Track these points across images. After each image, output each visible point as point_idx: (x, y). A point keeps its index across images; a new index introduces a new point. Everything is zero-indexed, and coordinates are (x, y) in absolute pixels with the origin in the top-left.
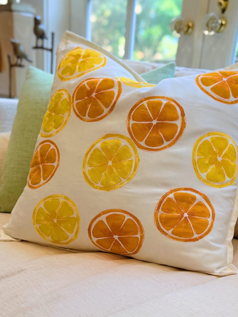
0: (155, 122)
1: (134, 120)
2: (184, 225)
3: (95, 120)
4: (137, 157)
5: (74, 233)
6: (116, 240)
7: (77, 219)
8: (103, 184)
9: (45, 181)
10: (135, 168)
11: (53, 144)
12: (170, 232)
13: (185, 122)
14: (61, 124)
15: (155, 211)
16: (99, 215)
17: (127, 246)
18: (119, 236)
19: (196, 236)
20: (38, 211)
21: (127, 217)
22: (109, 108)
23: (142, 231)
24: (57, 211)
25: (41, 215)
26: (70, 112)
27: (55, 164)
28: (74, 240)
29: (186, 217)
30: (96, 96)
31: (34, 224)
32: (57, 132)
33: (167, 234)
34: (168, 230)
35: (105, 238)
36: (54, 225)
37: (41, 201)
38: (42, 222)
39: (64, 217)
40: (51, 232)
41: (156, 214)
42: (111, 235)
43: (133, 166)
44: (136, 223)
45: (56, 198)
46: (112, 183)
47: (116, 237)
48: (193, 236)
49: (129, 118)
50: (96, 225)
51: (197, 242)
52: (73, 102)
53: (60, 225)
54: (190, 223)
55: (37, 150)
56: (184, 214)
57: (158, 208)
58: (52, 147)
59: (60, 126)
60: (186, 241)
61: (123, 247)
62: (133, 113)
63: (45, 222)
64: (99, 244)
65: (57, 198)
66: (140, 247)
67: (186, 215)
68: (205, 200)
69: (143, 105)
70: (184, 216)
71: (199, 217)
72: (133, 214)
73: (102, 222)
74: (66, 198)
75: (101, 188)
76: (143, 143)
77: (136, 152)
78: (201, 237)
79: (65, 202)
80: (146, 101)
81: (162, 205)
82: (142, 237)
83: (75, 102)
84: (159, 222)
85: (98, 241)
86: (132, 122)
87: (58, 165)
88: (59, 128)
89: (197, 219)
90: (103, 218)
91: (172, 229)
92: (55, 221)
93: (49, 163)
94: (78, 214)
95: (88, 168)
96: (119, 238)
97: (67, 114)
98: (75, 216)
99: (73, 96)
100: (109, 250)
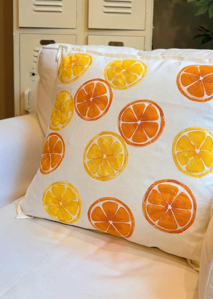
0: (139, 122)
1: (123, 121)
2: (168, 217)
3: (93, 120)
4: (126, 151)
5: (76, 215)
6: (111, 225)
7: (79, 204)
8: (99, 175)
9: (53, 169)
10: (125, 161)
11: (60, 137)
12: (156, 223)
13: (164, 121)
14: (66, 121)
15: (143, 202)
16: (97, 202)
17: (121, 231)
18: (113, 222)
19: (179, 228)
20: (47, 195)
21: (120, 206)
22: (104, 111)
23: (133, 219)
24: (62, 196)
25: (50, 199)
26: (73, 112)
27: (61, 155)
28: (77, 220)
29: (170, 209)
30: (93, 100)
31: (43, 205)
32: (63, 127)
33: (154, 225)
34: (155, 221)
35: (102, 222)
36: (60, 207)
37: (50, 186)
38: (50, 204)
39: (68, 201)
40: (57, 213)
41: (144, 205)
42: (106, 220)
43: (124, 159)
44: (127, 212)
45: (61, 184)
46: (107, 174)
47: (111, 222)
48: (177, 227)
49: (119, 119)
50: (94, 210)
51: (180, 234)
52: (75, 104)
53: (65, 207)
54: (174, 216)
55: (47, 140)
56: (168, 206)
57: (146, 200)
58: (59, 139)
59: (65, 122)
60: (171, 232)
61: (117, 231)
62: (122, 115)
63: (53, 204)
64: (97, 226)
65: (63, 184)
66: (132, 232)
67: (170, 207)
68: (187, 191)
69: (130, 108)
70: (168, 209)
71: (181, 209)
72: (124, 202)
73: (98, 208)
74: (70, 185)
75: (98, 178)
76: (130, 140)
77: (125, 147)
78: (184, 229)
79: (68, 188)
80: (132, 105)
81: (148, 196)
82: (133, 224)
83: (77, 104)
84: (147, 213)
85: (96, 224)
86: (122, 122)
87: (63, 156)
88: (64, 124)
89: (180, 211)
90: (100, 204)
91: (158, 221)
92: (61, 204)
93: (57, 153)
94: (80, 199)
95: (87, 160)
96: (113, 223)
97: (70, 113)
98: (77, 200)
99: (75, 98)
100: (106, 232)
